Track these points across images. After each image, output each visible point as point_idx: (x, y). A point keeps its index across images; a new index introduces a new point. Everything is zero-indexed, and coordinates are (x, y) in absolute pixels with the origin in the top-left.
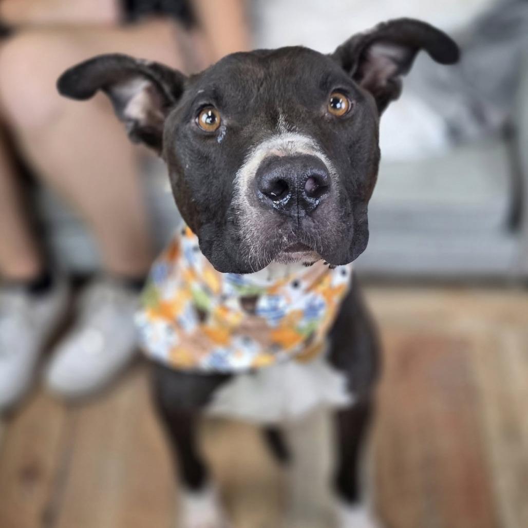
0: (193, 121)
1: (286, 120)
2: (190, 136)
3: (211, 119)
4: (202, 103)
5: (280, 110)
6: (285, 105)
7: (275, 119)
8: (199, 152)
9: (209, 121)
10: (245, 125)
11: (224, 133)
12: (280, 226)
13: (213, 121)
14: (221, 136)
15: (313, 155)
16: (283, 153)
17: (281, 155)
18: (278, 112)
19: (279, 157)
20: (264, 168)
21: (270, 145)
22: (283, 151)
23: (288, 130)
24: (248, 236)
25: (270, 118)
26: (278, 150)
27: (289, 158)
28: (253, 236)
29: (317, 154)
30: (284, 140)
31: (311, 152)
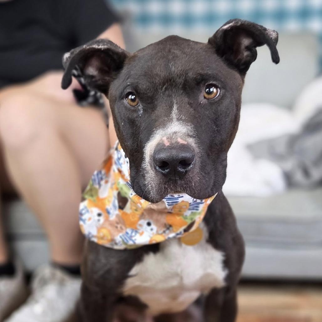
1: (178, 109)
4: (128, 91)
6: (178, 98)
8: (129, 118)
15: (186, 143)
16: (168, 142)
17: (167, 144)
18: (174, 102)
19: (165, 145)
20: (157, 151)
21: (164, 133)
22: (170, 140)
23: (177, 119)
24: (149, 186)
25: (168, 107)
26: (167, 139)
27: (170, 148)
28: (152, 186)
29: (189, 141)
30: (172, 130)
31: (186, 141)
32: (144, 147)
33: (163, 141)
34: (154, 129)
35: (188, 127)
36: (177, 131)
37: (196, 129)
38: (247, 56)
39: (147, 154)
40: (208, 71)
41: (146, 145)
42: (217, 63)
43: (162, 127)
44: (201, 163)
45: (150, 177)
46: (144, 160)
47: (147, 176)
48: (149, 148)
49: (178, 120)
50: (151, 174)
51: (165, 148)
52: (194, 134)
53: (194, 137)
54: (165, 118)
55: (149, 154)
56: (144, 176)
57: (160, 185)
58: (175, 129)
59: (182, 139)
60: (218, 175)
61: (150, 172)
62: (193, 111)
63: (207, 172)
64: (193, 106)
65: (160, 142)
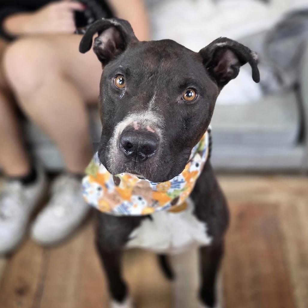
0: (113, 79)
1: (155, 100)
2: (109, 87)
3: (122, 82)
4: (119, 73)
5: (155, 92)
6: (159, 91)
7: (151, 97)
8: (110, 97)
9: (120, 83)
10: (134, 95)
11: (124, 94)
12: (126, 162)
13: (123, 83)
14: (122, 95)
15: (153, 132)
16: (138, 126)
17: (136, 128)
18: (154, 94)
19: (134, 129)
20: (125, 132)
21: (136, 117)
22: (139, 125)
23: (152, 108)
24: (111, 160)
25: (148, 96)
26: (137, 124)
27: (138, 132)
28: (113, 161)
29: (157, 130)
30: (144, 117)
31: (154, 130)
32: (116, 125)
33: (133, 125)
34: (130, 112)
35: (159, 118)
36: (148, 119)
37: (166, 122)
38: (229, 73)
39: (116, 132)
40: (192, 77)
41: (118, 123)
42: (201, 72)
43: (136, 112)
44: (162, 153)
45: (113, 153)
46: (113, 136)
47: (112, 150)
48: (120, 128)
49: (153, 110)
50: (115, 150)
51: (133, 131)
52: (163, 126)
53: (163, 129)
54: (142, 105)
55: (118, 132)
56: (108, 150)
57: (121, 163)
58: (148, 117)
59: (151, 127)
60: (177, 165)
61: (114, 148)
62: (168, 106)
63: (166, 161)
64: (170, 102)
65: (131, 125)
